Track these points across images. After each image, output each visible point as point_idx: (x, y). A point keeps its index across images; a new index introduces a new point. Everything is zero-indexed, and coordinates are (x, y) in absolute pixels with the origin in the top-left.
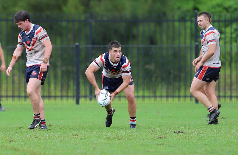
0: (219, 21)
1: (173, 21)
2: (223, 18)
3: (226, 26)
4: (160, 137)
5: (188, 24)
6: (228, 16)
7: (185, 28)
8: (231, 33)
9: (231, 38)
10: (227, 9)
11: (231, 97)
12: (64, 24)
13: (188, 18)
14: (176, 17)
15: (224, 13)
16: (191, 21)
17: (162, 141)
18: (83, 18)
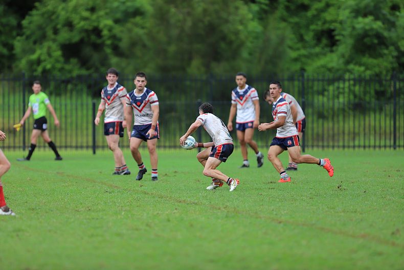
0: (323, 80)
1: (283, 80)
2: (326, 78)
3: (329, 85)
4: (271, 182)
5: (296, 83)
6: (331, 76)
7: (294, 86)
8: (334, 91)
9: (334, 95)
10: (330, 70)
11: (333, 147)
12: (188, 83)
13: (296, 77)
14: (286, 77)
15: (328, 73)
16: (299, 80)
17: (273, 185)
18: (204, 77)
